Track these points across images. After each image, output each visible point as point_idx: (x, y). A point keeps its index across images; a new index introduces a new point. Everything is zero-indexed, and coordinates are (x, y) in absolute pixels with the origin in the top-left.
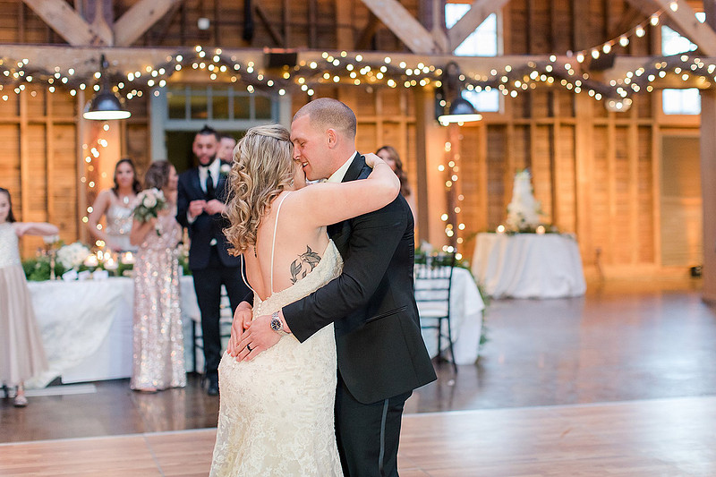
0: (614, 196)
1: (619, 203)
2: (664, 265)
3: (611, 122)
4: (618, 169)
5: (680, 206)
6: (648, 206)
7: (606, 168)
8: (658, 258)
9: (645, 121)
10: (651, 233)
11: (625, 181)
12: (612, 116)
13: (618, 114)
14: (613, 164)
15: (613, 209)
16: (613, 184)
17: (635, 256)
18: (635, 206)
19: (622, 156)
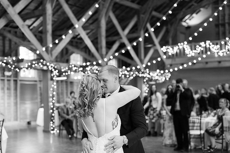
0: (6, 101)
1: (8, 103)
2: (20, 121)
3: (6, 79)
4: (8, 93)
5: (25, 104)
6: (16, 104)
7: (4, 92)
8: (19, 119)
9: (15, 79)
10: (17, 112)
11: (9, 96)
12: (6, 77)
13: (8, 76)
14: (6, 91)
15: (6, 105)
16: (6, 97)
17: (12, 119)
18: (12, 104)
19: (9, 89)
